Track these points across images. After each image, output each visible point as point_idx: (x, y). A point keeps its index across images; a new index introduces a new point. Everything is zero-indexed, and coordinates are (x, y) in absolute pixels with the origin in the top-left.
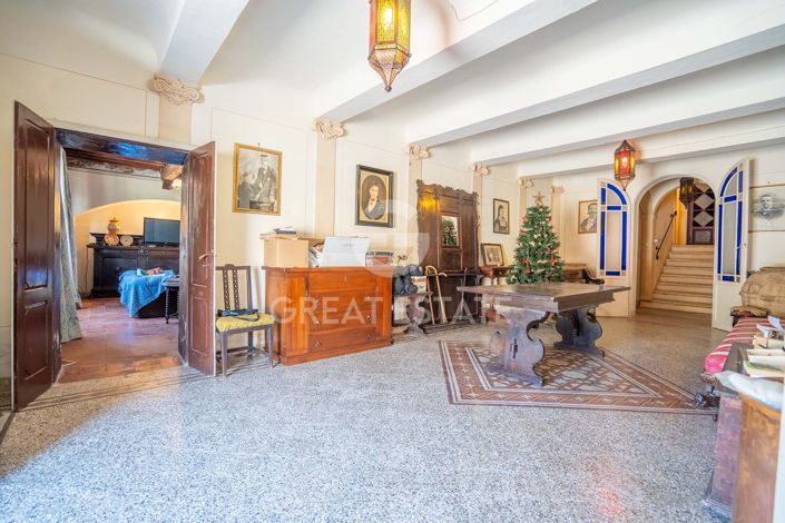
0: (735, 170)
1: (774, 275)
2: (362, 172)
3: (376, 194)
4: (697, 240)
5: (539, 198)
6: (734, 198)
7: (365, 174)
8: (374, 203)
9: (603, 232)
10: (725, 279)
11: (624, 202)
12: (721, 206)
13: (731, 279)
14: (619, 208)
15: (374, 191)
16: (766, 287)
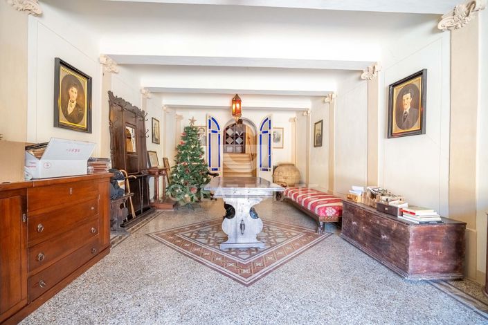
0: (267, 119)
1: (287, 167)
2: (62, 68)
3: (76, 96)
4: (228, 151)
5: (193, 121)
6: (267, 132)
7: (64, 72)
8: (74, 105)
9: (210, 146)
10: (264, 170)
11: (219, 129)
12: (261, 135)
13: (267, 170)
14: (216, 132)
15: (73, 92)
16: (285, 173)
